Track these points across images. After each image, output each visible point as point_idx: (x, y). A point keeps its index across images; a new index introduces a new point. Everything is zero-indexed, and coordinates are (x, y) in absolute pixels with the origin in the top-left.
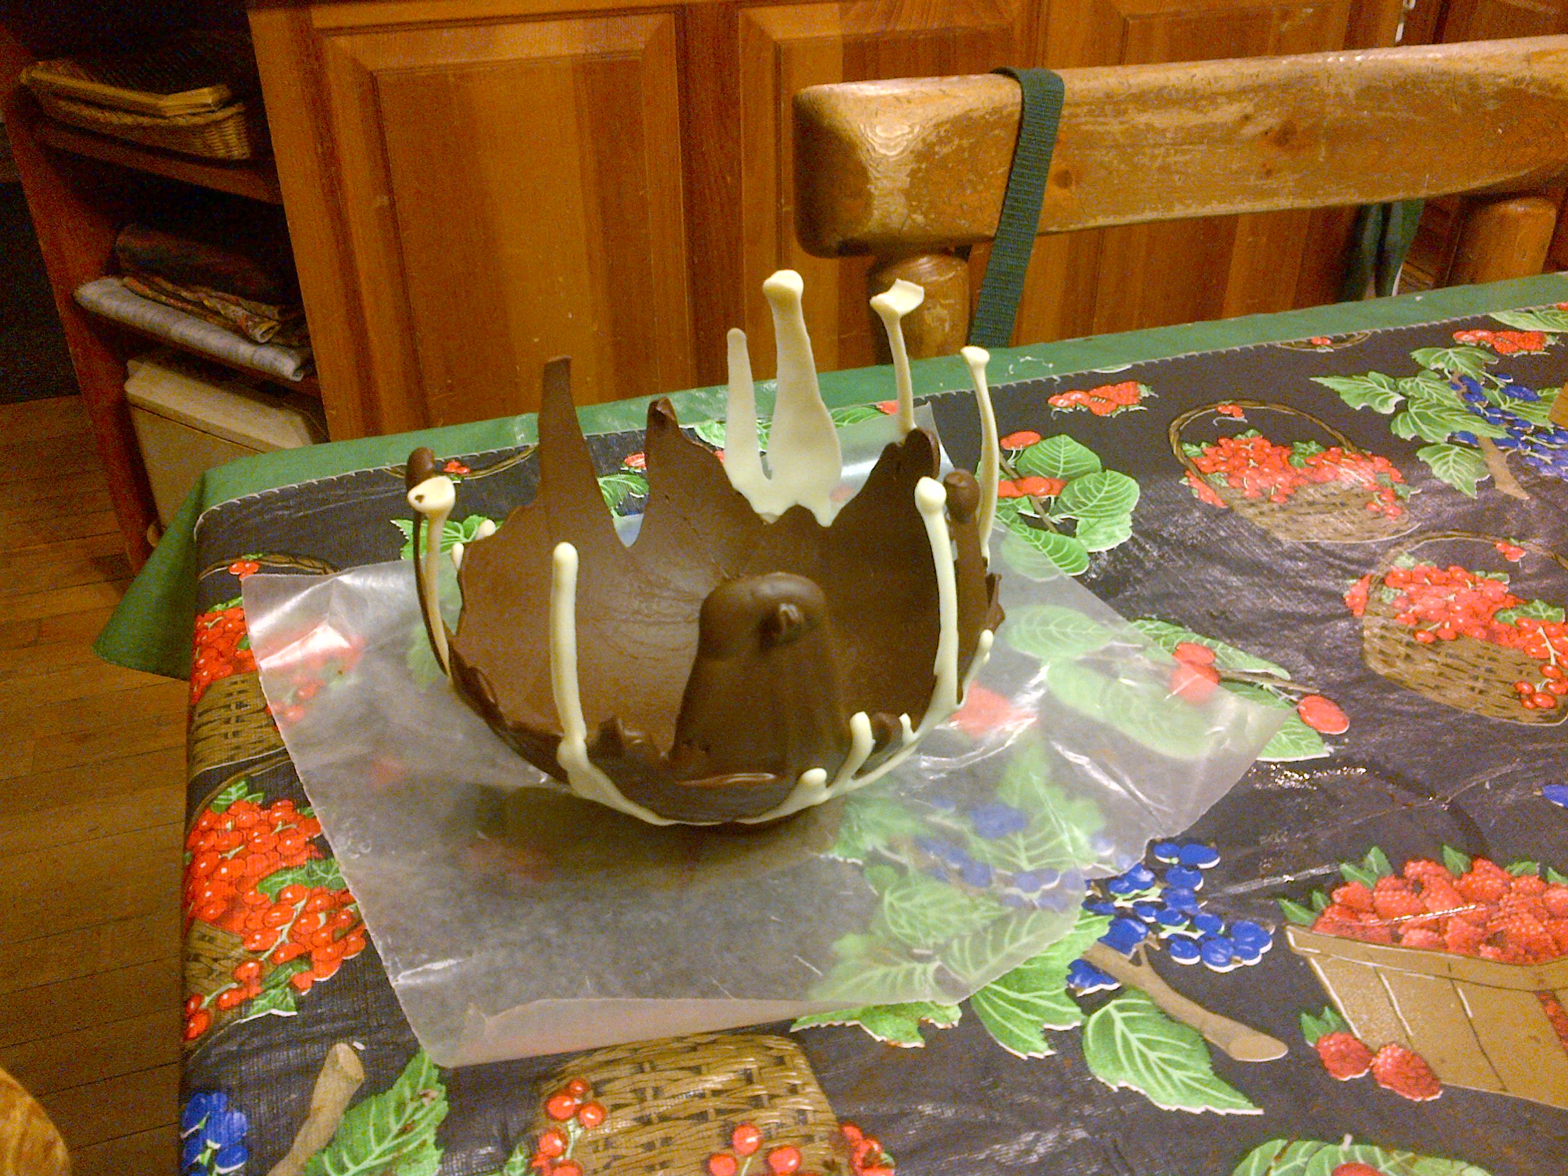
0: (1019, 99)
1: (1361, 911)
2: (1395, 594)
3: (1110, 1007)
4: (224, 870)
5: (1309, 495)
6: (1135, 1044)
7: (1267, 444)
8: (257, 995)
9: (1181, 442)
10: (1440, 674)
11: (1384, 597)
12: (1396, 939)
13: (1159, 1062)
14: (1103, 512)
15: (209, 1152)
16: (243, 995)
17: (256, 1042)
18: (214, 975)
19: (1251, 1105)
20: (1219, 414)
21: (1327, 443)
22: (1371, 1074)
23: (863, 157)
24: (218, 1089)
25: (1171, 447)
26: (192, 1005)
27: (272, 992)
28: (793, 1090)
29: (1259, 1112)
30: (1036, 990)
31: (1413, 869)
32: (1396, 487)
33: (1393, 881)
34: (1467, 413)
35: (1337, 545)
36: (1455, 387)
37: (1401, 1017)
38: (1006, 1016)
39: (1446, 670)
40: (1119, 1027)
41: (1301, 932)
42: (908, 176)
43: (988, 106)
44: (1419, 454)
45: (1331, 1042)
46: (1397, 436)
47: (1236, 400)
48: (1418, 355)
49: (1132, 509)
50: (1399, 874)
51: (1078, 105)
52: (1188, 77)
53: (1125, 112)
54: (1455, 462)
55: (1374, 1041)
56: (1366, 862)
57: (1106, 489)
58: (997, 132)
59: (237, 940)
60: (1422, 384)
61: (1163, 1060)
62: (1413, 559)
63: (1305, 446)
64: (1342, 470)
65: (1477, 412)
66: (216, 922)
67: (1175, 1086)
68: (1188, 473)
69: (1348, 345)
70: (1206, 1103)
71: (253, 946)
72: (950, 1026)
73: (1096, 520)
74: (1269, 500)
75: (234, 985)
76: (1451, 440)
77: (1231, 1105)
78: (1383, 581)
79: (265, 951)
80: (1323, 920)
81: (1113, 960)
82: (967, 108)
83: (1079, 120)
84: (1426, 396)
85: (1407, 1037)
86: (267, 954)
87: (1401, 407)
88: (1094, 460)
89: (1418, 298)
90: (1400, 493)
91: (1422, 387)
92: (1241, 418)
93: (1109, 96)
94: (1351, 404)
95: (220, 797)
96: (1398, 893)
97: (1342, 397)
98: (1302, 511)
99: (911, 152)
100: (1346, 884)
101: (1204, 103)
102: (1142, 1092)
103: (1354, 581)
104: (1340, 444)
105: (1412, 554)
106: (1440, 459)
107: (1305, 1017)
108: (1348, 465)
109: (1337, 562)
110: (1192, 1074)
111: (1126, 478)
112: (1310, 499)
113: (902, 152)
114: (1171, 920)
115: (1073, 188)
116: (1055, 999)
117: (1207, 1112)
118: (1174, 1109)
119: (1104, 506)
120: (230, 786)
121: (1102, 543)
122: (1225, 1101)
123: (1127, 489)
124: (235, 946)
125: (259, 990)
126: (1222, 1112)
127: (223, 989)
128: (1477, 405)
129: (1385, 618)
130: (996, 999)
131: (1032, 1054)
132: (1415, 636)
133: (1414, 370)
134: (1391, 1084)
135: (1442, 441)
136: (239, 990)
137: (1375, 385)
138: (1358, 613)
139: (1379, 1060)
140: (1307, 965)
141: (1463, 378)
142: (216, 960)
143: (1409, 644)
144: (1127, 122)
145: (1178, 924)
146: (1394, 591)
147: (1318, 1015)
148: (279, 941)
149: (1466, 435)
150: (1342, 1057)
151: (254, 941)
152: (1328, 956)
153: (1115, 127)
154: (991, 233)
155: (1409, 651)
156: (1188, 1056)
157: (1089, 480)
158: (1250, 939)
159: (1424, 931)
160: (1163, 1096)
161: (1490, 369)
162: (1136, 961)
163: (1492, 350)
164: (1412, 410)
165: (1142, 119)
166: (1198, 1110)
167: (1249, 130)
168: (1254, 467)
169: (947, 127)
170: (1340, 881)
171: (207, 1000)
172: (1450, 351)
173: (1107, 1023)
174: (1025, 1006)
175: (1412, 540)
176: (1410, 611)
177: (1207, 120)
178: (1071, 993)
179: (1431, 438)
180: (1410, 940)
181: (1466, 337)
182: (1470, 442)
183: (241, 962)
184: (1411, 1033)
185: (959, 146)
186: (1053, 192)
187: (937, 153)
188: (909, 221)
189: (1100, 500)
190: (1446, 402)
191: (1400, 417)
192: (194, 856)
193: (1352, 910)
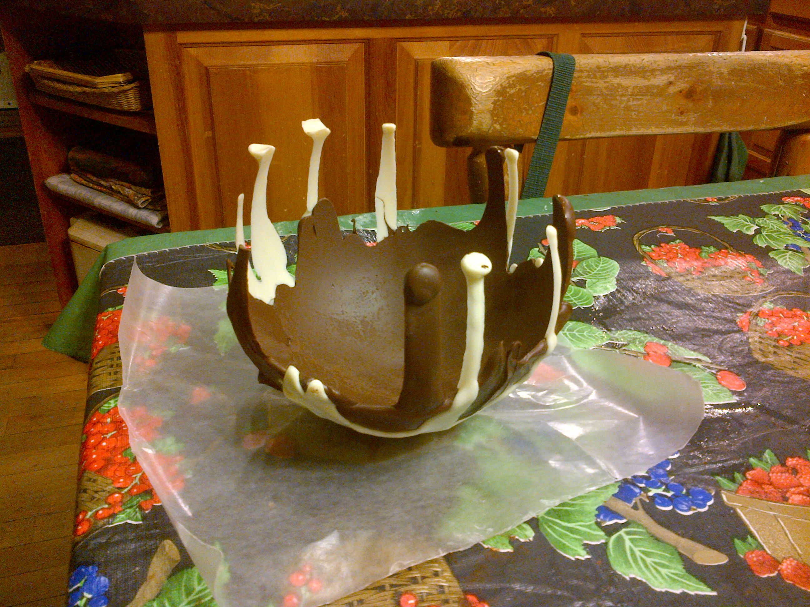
0: (551, 67)
1: (763, 484)
2: (765, 322)
3: (622, 532)
4: (104, 444)
5: (712, 271)
6: (638, 554)
7: (687, 247)
8: (120, 512)
9: (640, 244)
10: (794, 362)
11: (758, 322)
12: (785, 499)
13: (653, 565)
14: (600, 277)
15: (84, 600)
16: (111, 512)
17: (117, 538)
18: (95, 500)
19: (709, 589)
20: (660, 232)
21: (720, 248)
22: (779, 574)
23: (469, 92)
24: (93, 564)
25: (635, 247)
26: (81, 517)
27: (128, 510)
28: (436, 574)
29: (714, 593)
30: (578, 521)
31: (791, 462)
32: (759, 269)
33: (780, 468)
34: (794, 236)
35: (730, 297)
36: (785, 223)
37: (793, 543)
38: (561, 535)
39: (797, 360)
40: (628, 544)
41: (730, 494)
42: (492, 103)
43: (535, 69)
44: (770, 254)
45: (754, 555)
46: (757, 245)
47: (668, 226)
48: (764, 208)
49: (616, 276)
50: (783, 464)
51: (581, 71)
52: (640, 60)
53: (606, 77)
54: (790, 258)
55: (779, 555)
56: (764, 457)
57: (601, 265)
58: (540, 83)
59: (110, 481)
60: (768, 221)
61: (655, 563)
62: (772, 304)
63: (707, 248)
64: (729, 260)
65: (799, 235)
66: (99, 471)
67: (663, 578)
68: (645, 259)
69: (726, 202)
70: (682, 587)
71: (119, 485)
72: (528, 541)
73: (597, 280)
74: (691, 274)
75: (106, 506)
76: (787, 248)
77: (697, 589)
78: (757, 315)
79: (125, 488)
80: (742, 488)
81: (621, 506)
82: (524, 70)
83: (582, 80)
84: (771, 227)
85: (798, 553)
86: (126, 490)
87: (758, 232)
88: (594, 252)
89: (761, 181)
90: (762, 272)
91: (769, 223)
92: (672, 234)
93: (598, 68)
94: (731, 230)
95: (105, 405)
96: (783, 474)
97: (726, 226)
98: (709, 279)
99: (495, 91)
100: (753, 469)
101: (648, 74)
102: (644, 580)
103: (741, 314)
104: (726, 248)
105: (771, 302)
106: (781, 257)
107: (737, 542)
108: (732, 258)
109: (730, 305)
110: (672, 571)
111: (612, 261)
112: (712, 273)
113: (490, 90)
114: (654, 485)
115: (579, 115)
116: (589, 527)
117: (684, 593)
118: (663, 590)
119: (599, 274)
120: (111, 400)
121: (601, 291)
122: (694, 586)
123: (613, 266)
124: (108, 484)
125: (121, 509)
126: (692, 593)
127: (99, 508)
128: (798, 232)
129: (761, 333)
130: (555, 527)
131: (577, 557)
132: (778, 342)
133: (764, 214)
134: (792, 580)
135: (782, 248)
136: (109, 509)
137: (743, 221)
138: (745, 330)
139: (784, 566)
140: (735, 513)
141: (789, 219)
142: (96, 492)
143: (775, 346)
144: (608, 82)
145: (659, 488)
146: (764, 320)
147: (744, 539)
148: (134, 482)
149: (794, 246)
150: (762, 564)
151: (119, 482)
152: (746, 508)
153: (601, 84)
154: (535, 137)
155: (776, 350)
156: (670, 561)
157: (591, 261)
158: (701, 497)
159: (801, 496)
160: (656, 583)
161: (803, 215)
162: (635, 507)
163: (803, 206)
164: (764, 233)
165: (616, 81)
166: (678, 591)
167: (672, 90)
168: (681, 258)
169: (514, 78)
170: (750, 467)
171: (90, 514)
172: (781, 206)
173: (620, 541)
174: (571, 530)
175: (771, 295)
176: (774, 330)
177: (650, 83)
178: (598, 524)
179: (775, 246)
180: (793, 500)
181: (789, 200)
182: (797, 249)
183: (112, 494)
184: (800, 552)
185: (520, 89)
186: (568, 117)
187: (508, 92)
188: (492, 128)
189: (598, 271)
190: (782, 230)
191: (758, 236)
192: (87, 437)
193: (757, 483)
